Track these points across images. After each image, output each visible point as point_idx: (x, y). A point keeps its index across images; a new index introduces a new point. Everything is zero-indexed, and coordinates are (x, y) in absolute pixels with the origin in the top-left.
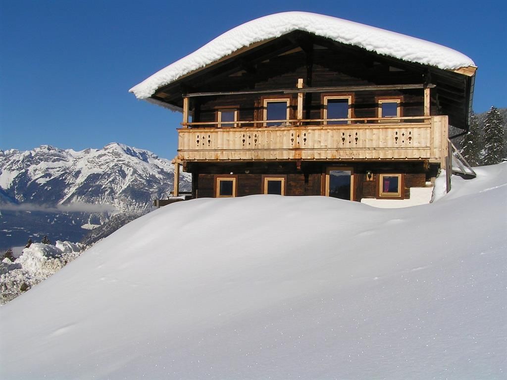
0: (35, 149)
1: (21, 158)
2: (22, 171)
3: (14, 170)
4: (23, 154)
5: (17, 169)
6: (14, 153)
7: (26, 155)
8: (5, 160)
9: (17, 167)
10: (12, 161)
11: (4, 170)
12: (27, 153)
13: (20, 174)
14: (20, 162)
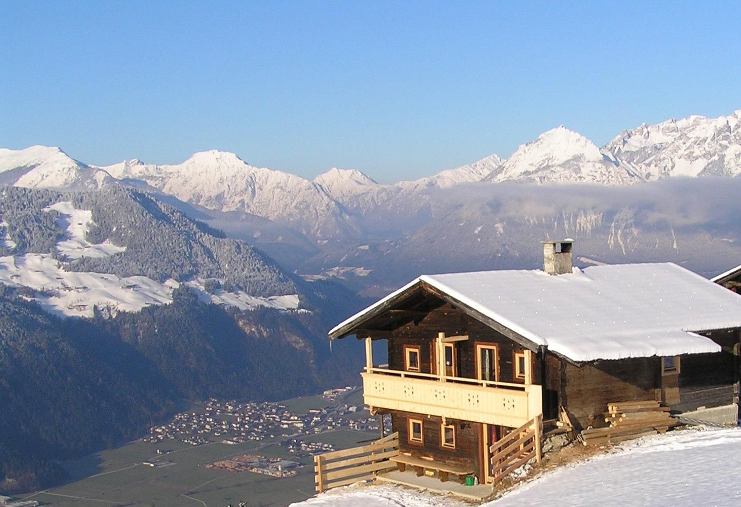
0: (736, 112)
1: (710, 134)
2: (713, 158)
3: (697, 158)
4: (714, 124)
5: (704, 156)
6: (696, 123)
7: (718, 127)
8: (680, 138)
9: (704, 152)
10: (693, 140)
11: (680, 158)
12: (721, 122)
13: (708, 164)
14: (709, 140)
